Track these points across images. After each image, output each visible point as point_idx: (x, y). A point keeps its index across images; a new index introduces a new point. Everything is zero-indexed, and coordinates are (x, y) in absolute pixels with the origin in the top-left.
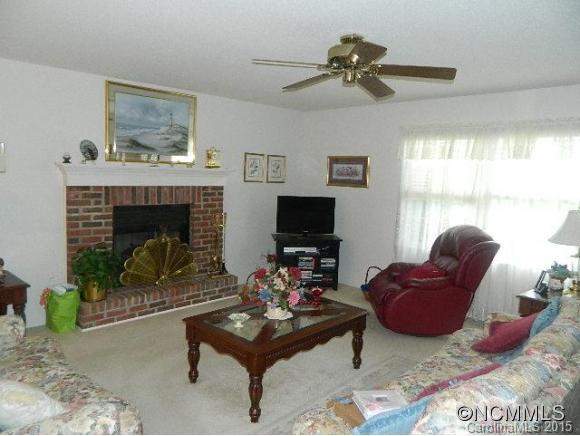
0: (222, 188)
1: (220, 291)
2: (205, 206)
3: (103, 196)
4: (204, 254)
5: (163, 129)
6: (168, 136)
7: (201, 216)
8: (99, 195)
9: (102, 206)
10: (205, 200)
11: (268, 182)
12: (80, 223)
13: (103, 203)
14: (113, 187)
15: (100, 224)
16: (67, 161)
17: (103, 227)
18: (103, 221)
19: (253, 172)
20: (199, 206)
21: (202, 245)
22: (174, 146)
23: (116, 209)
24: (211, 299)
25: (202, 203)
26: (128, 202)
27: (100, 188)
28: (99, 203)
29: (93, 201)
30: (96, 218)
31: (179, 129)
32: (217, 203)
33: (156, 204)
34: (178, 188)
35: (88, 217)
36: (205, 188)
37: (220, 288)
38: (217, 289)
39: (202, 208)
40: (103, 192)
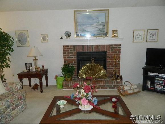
0: (120, 45)
1: (113, 86)
2: (111, 52)
3: (73, 48)
4: (111, 71)
5: (95, 24)
6: (97, 27)
7: (110, 56)
8: (72, 49)
9: (73, 52)
10: (111, 50)
11: (147, 42)
12: (67, 57)
13: (73, 51)
14: (76, 46)
15: (72, 57)
16: (62, 38)
17: (73, 58)
18: (73, 57)
19: (138, 38)
20: (109, 52)
21: (110, 67)
22: (100, 30)
23: (77, 53)
24: (109, 88)
25: (110, 51)
26: (81, 51)
27: (72, 46)
28: (72, 51)
29: (70, 50)
30: (71, 55)
31: (101, 24)
32: (117, 51)
33: (91, 51)
34: (100, 45)
35: (69, 55)
36: (111, 45)
37: (113, 85)
38: (112, 85)
39: (110, 53)
40: (73, 47)
